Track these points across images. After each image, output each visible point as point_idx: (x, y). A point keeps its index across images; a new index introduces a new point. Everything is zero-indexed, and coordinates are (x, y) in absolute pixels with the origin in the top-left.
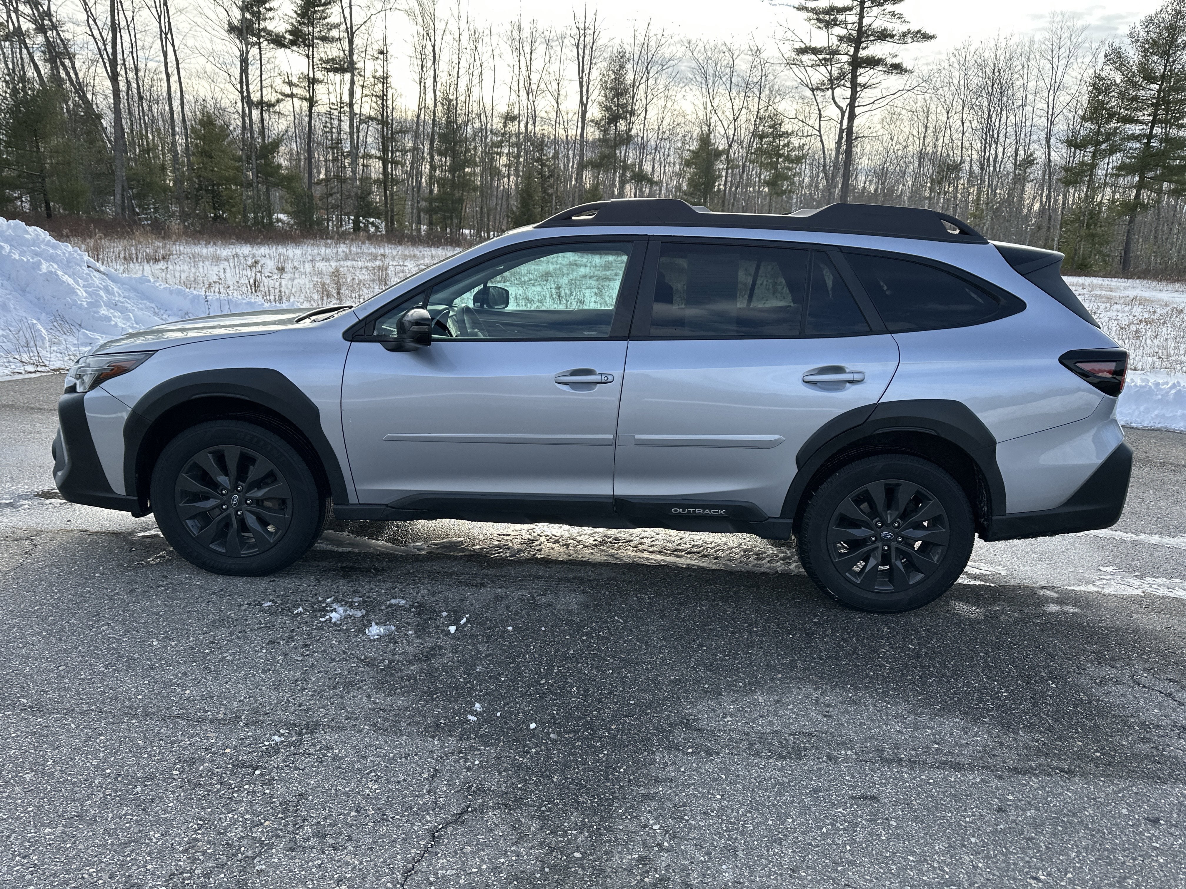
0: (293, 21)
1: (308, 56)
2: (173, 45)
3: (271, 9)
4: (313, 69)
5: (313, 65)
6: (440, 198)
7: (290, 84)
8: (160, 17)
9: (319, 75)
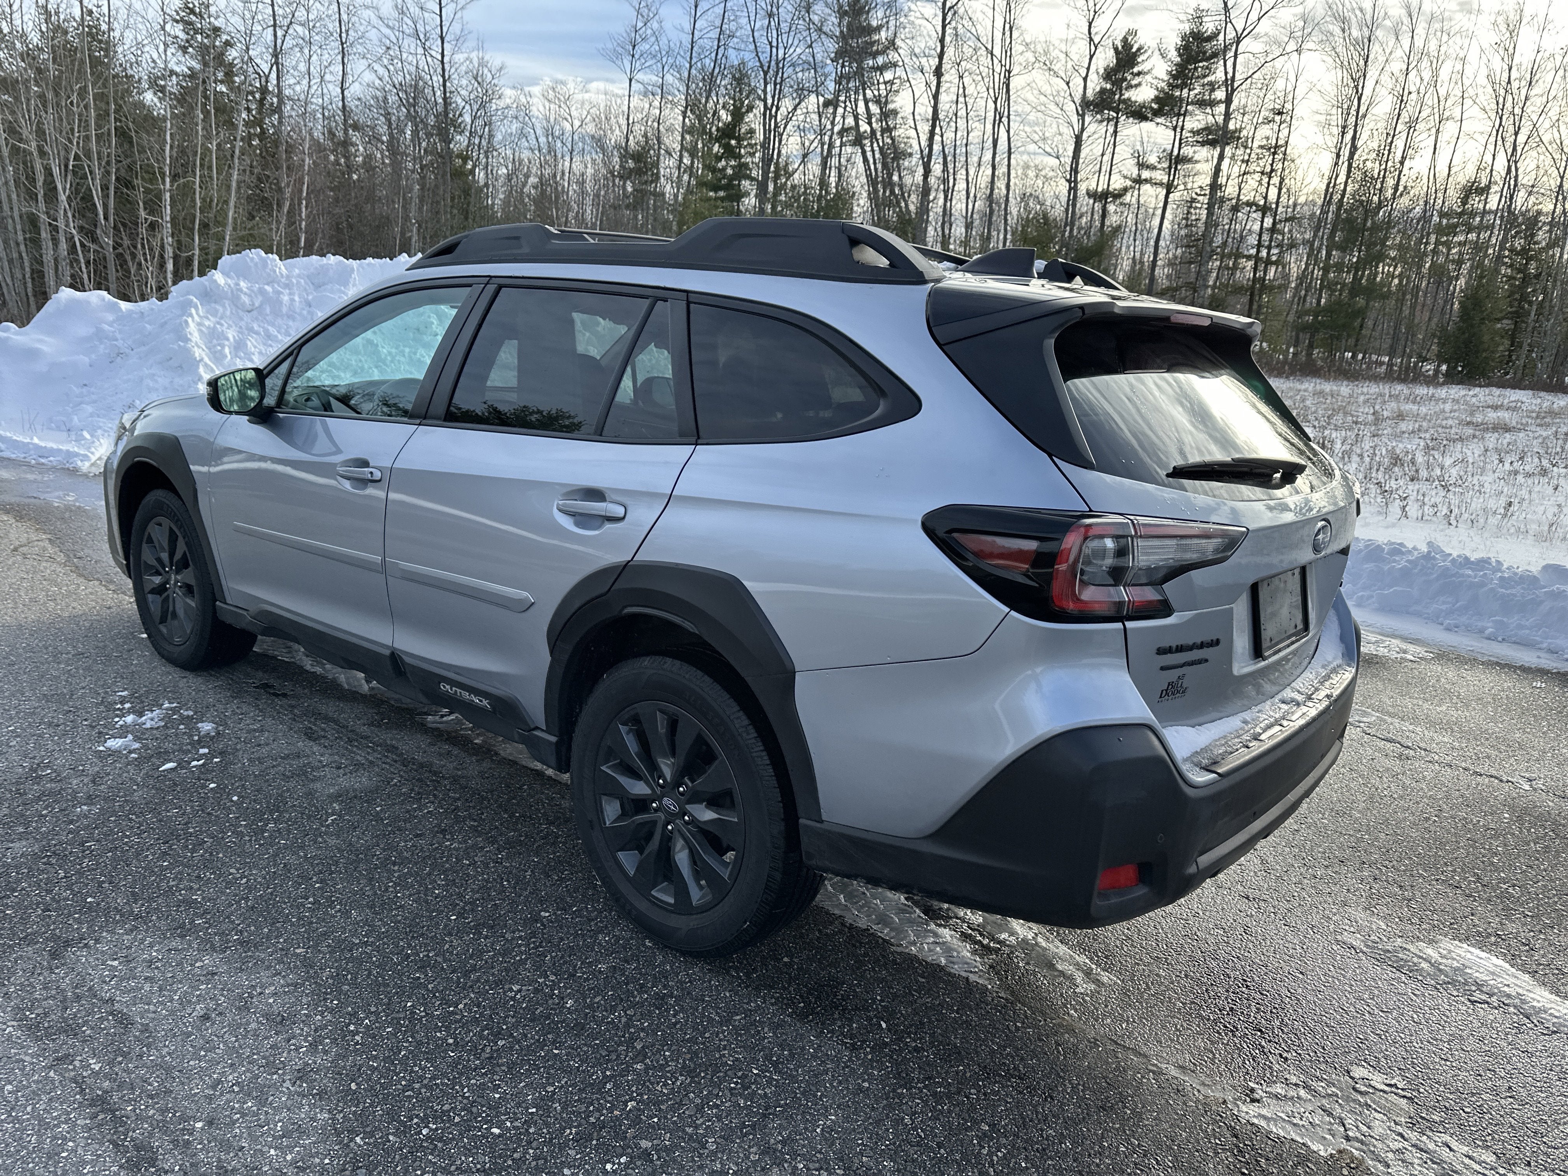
0: (1163, 85)
1: (1175, 129)
2: (1008, 132)
3: (1139, 74)
4: (1180, 144)
5: (1181, 139)
6: (1329, 310)
7: (1141, 165)
8: (996, 99)
9: (1187, 151)
